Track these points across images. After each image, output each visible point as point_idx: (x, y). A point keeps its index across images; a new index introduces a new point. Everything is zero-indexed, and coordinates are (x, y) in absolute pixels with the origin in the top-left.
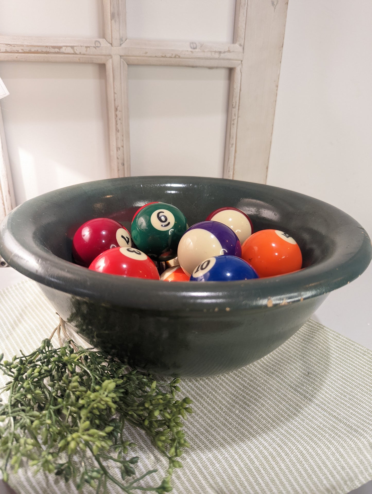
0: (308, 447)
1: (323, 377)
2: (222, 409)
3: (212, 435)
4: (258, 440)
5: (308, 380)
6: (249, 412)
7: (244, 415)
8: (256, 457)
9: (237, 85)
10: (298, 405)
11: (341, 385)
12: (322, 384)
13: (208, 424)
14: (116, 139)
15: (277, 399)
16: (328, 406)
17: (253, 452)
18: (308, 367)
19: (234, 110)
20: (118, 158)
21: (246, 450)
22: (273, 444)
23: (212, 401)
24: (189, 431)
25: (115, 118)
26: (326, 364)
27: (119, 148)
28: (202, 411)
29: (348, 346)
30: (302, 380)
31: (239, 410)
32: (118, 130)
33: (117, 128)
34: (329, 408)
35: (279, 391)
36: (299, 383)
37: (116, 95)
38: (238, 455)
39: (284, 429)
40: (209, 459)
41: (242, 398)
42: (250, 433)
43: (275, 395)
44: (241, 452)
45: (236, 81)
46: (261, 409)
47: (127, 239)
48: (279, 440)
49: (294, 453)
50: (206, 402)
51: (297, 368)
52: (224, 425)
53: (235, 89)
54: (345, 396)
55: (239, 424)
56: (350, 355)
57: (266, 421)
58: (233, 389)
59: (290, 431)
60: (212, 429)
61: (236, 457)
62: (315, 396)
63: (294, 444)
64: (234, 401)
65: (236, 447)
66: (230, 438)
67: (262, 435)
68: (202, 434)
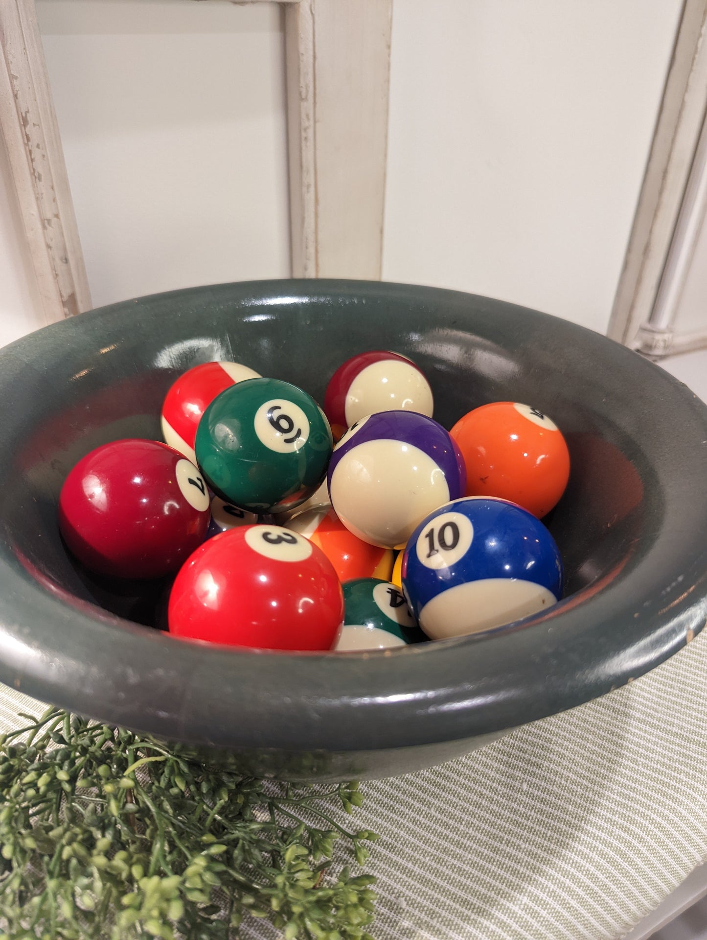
0: (666, 812)
2: (495, 791)
3: (510, 856)
4: (587, 833)
6: (544, 778)
7: (539, 789)
8: (598, 867)
9: (305, 46)
10: (614, 733)
13: (488, 834)
14: (37, 199)
17: (591, 861)
19: (304, 104)
20: (49, 247)
21: (579, 861)
22: (614, 831)
23: (471, 779)
24: (464, 863)
25: (26, 145)
27: (49, 221)
28: (463, 810)
31: (526, 781)
32: (36, 174)
33: (34, 170)
34: (659, 720)
37: (15, 82)
38: (570, 876)
39: (616, 791)
40: (526, 908)
41: (517, 753)
42: (569, 824)
44: (572, 870)
45: (302, 35)
46: (563, 765)
48: (619, 817)
49: (651, 833)
50: (463, 786)
52: (517, 824)
53: (302, 54)
54: (671, 686)
55: (542, 812)
57: (581, 788)
59: (626, 792)
60: (501, 843)
61: (568, 882)
63: (643, 816)
64: (507, 763)
65: (560, 862)
66: (541, 850)
67: (589, 820)
68: (490, 860)
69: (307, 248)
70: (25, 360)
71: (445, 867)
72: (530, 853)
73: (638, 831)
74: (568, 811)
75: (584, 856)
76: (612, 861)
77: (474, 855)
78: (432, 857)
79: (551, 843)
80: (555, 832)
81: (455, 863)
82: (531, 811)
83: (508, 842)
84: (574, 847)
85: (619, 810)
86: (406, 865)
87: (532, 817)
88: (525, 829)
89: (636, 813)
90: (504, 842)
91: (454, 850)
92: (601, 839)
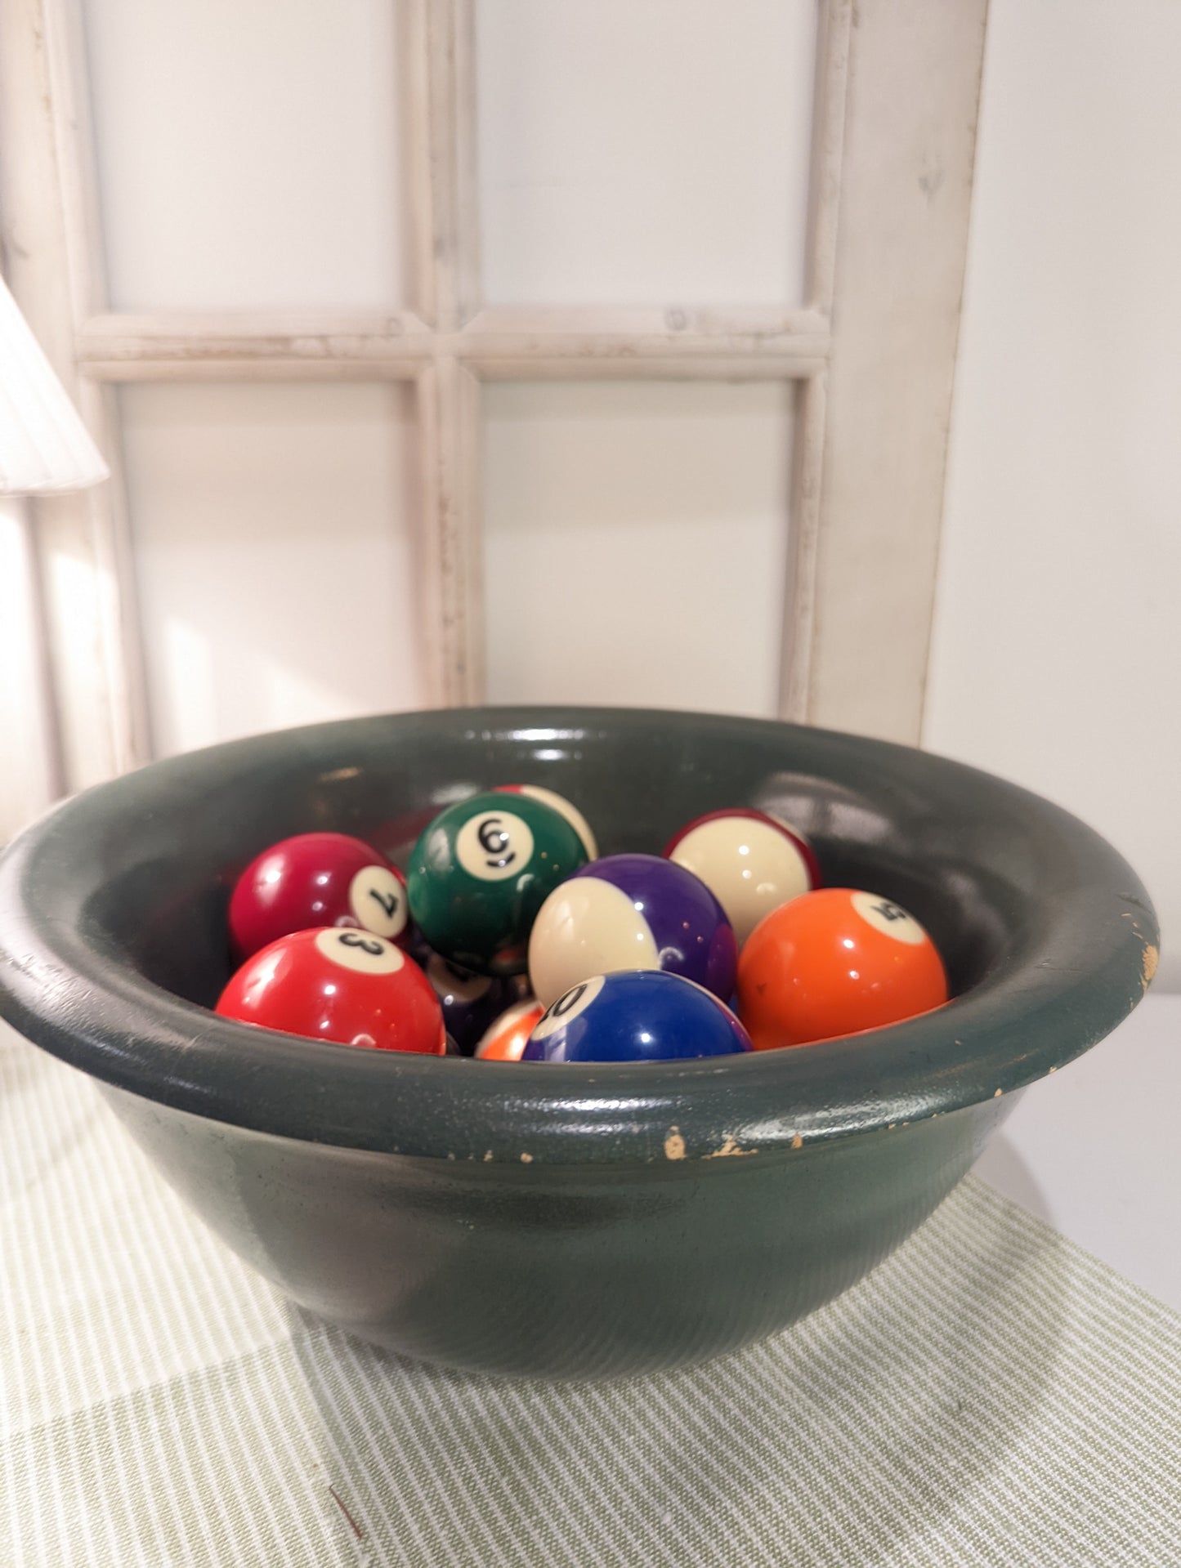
1: (1012, 1424)
5: (954, 1433)
6: (708, 1523)
7: (687, 1532)
10: (893, 1520)
11: (1073, 1463)
12: (998, 1453)
14: (442, 594)
15: (820, 1487)
16: (1001, 1538)
18: (963, 1384)
20: (445, 650)
25: (441, 534)
26: (1036, 1377)
27: (451, 620)
28: (549, 1502)
29: (1135, 1317)
30: (929, 1431)
31: (676, 1512)
32: (446, 566)
34: (1002, 1543)
35: (835, 1461)
36: (918, 1439)
41: (697, 1470)
43: (819, 1472)
47: (389, 903)
50: (574, 1471)
51: (922, 1384)
56: (1135, 1353)
58: (677, 1434)
62: (961, 1495)
64: (670, 1477)
82: (648, 1556)
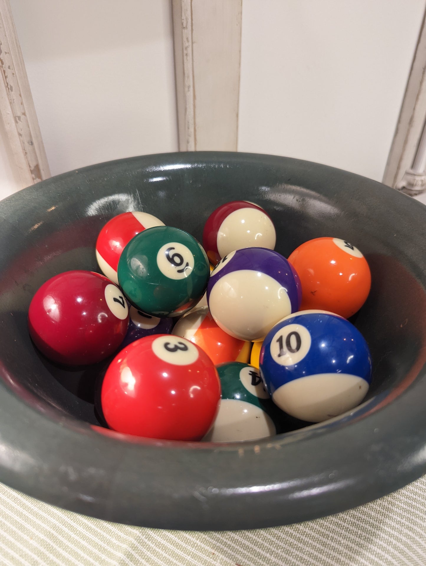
4: (385, 532)
14: (11, 103)
19: (185, 31)
20: (20, 135)
22: (403, 530)
33: (7, 84)
39: (403, 501)
47: (121, 300)
48: (405, 520)
66: (355, 544)
67: (386, 522)
68: (321, 551)
69: (188, 128)
70: (4, 217)
71: (292, 557)
72: (347, 547)
73: (419, 530)
74: (371, 516)
75: (384, 549)
76: (402, 552)
77: (310, 547)
78: (283, 550)
79: (361, 539)
80: (363, 531)
81: (298, 554)
82: (347, 516)
83: (332, 539)
84: (376, 542)
85: (405, 515)
86: (265, 555)
87: (348, 520)
88: (343, 529)
89: (417, 517)
90: (329, 538)
91: (297, 544)
92: (394, 536)
